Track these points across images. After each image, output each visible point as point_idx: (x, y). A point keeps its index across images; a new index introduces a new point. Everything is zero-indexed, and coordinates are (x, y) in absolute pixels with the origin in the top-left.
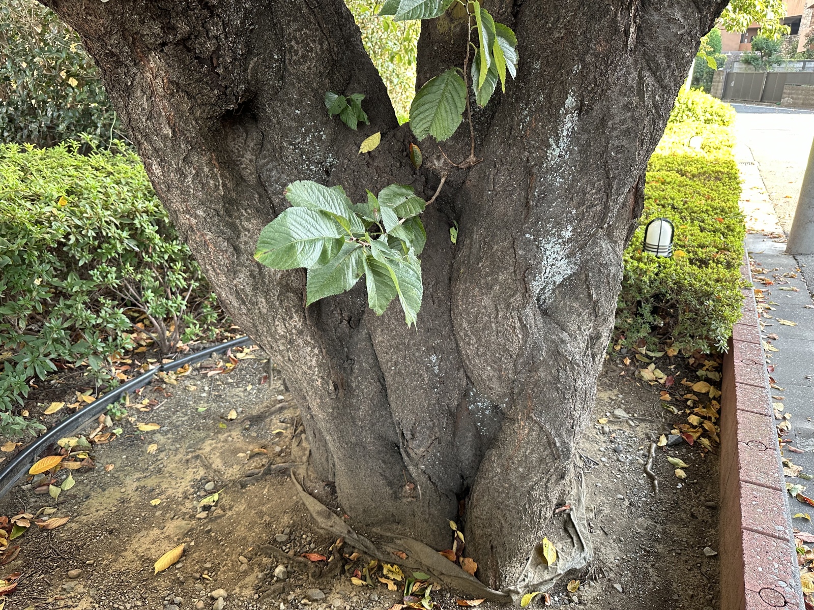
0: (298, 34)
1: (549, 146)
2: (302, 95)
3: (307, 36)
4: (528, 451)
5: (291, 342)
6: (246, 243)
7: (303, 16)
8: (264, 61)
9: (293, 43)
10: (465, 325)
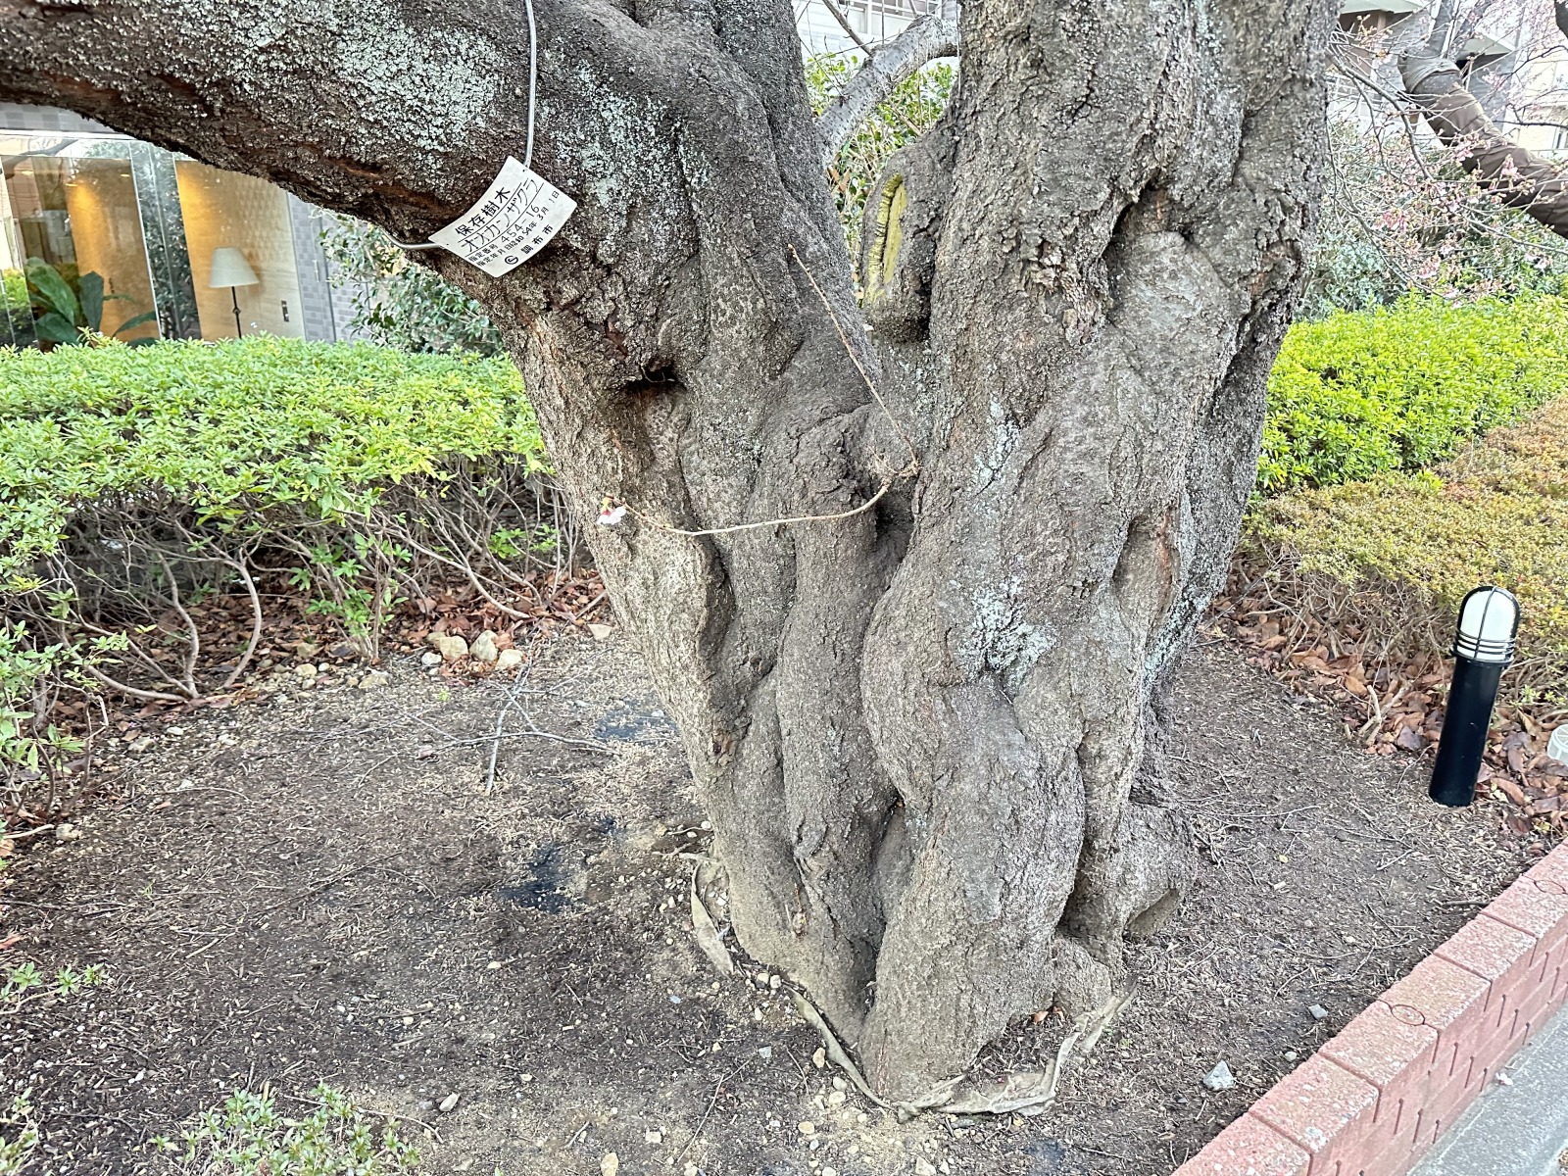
0: (726, 292)
1: (974, 465)
2: (726, 367)
3: (737, 293)
4: (933, 896)
5: (674, 678)
6: (645, 543)
7: (733, 268)
8: (679, 323)
9: (720, 300)
10: (868, 694)
